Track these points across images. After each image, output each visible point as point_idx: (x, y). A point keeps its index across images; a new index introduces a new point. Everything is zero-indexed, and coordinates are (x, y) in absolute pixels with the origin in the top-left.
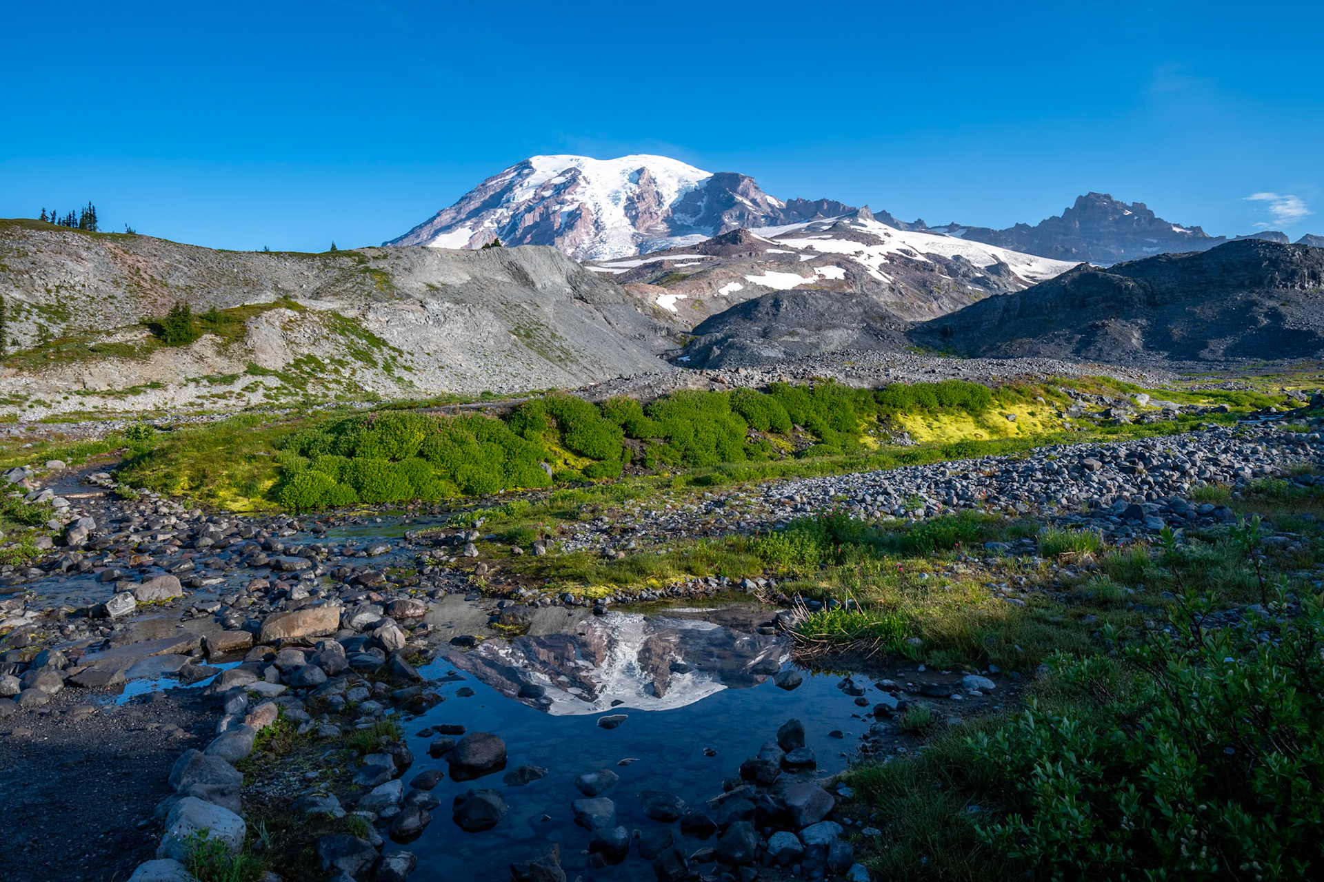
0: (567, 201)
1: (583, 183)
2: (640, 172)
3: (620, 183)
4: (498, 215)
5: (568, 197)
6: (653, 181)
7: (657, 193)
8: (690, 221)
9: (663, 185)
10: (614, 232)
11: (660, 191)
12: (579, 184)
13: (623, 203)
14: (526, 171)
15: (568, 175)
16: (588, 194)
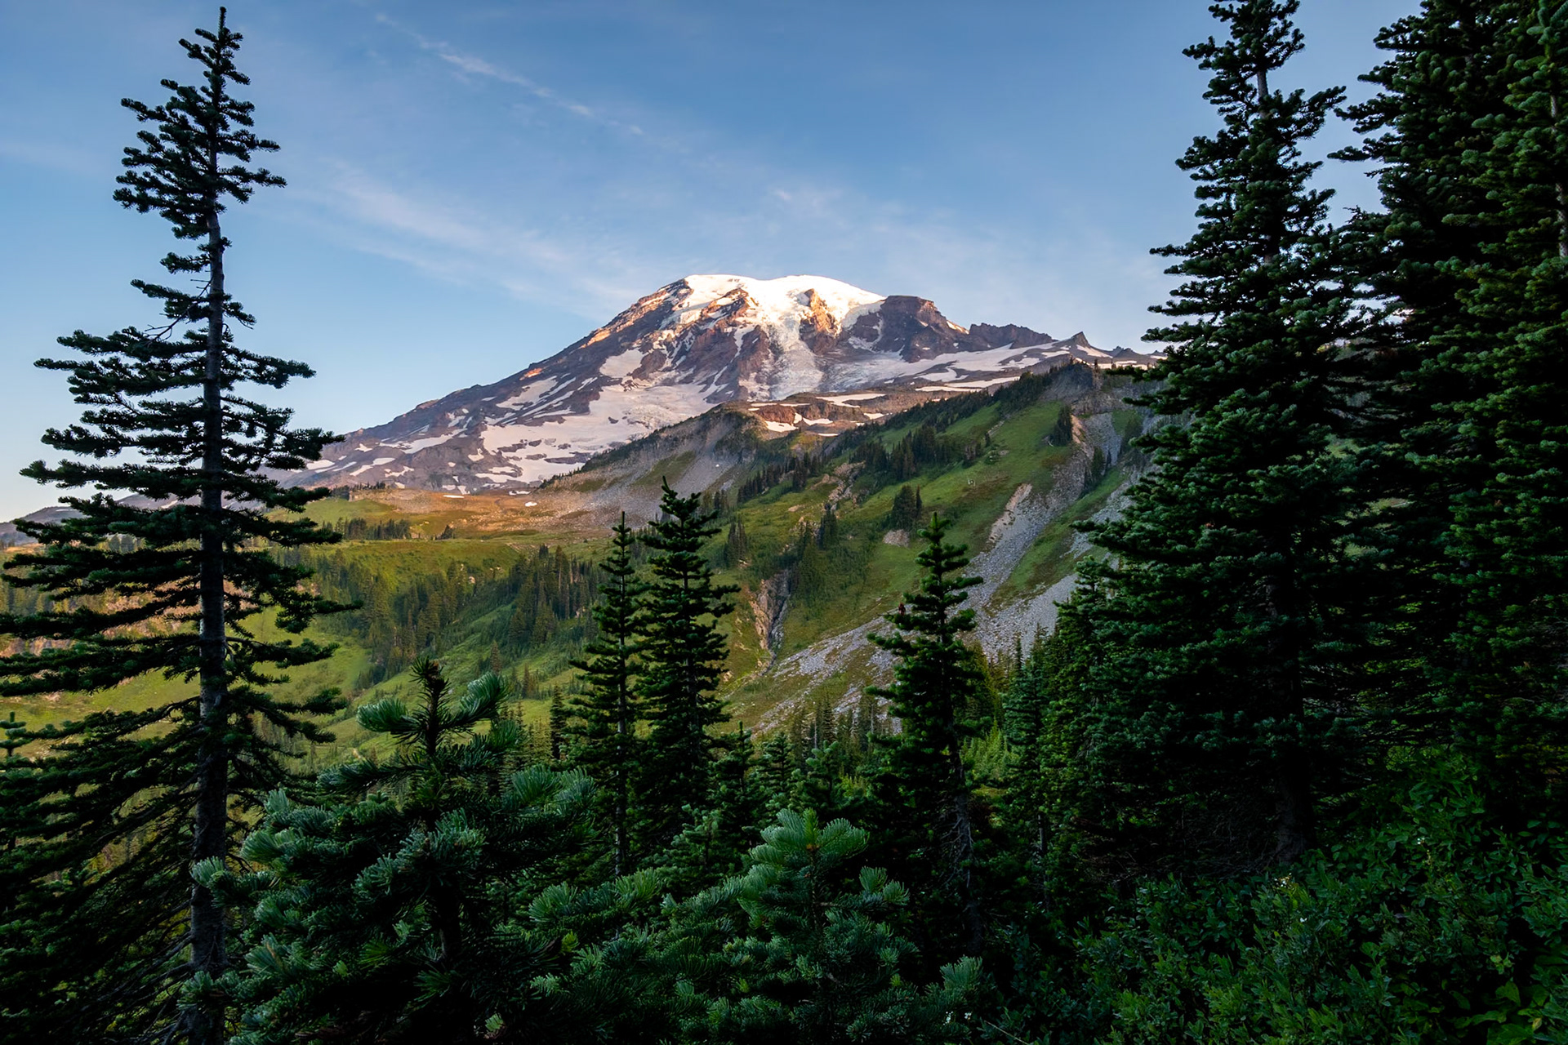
0: (739, 323)
1: (752, 305)
2: (809, 293)
3: (791, 306)
4: (665, 337)
5: (740, 319)
6: (822, 303)
7: (829, 316)
8: (867, 346)
9: (834, 308)
10: (794, 357)
11: (832, 314)
12: (748, 306)
13: (796, 328)
14: (683, 291)
15: (735, 296)
16: (760, 315)
